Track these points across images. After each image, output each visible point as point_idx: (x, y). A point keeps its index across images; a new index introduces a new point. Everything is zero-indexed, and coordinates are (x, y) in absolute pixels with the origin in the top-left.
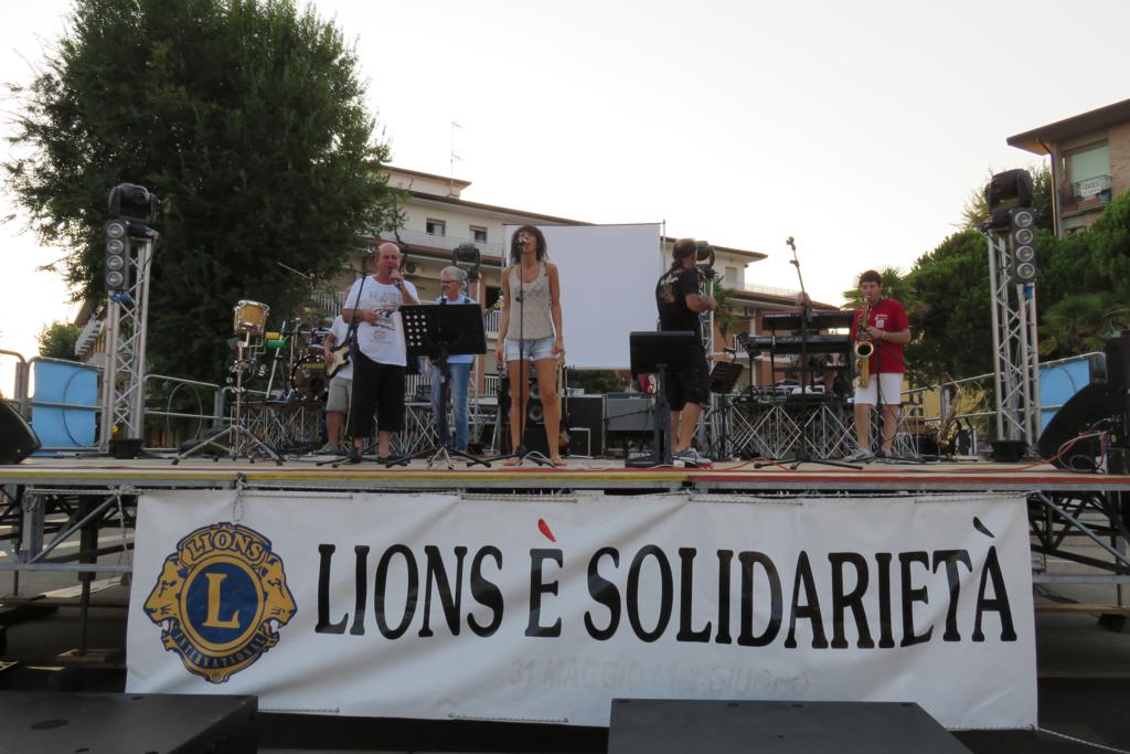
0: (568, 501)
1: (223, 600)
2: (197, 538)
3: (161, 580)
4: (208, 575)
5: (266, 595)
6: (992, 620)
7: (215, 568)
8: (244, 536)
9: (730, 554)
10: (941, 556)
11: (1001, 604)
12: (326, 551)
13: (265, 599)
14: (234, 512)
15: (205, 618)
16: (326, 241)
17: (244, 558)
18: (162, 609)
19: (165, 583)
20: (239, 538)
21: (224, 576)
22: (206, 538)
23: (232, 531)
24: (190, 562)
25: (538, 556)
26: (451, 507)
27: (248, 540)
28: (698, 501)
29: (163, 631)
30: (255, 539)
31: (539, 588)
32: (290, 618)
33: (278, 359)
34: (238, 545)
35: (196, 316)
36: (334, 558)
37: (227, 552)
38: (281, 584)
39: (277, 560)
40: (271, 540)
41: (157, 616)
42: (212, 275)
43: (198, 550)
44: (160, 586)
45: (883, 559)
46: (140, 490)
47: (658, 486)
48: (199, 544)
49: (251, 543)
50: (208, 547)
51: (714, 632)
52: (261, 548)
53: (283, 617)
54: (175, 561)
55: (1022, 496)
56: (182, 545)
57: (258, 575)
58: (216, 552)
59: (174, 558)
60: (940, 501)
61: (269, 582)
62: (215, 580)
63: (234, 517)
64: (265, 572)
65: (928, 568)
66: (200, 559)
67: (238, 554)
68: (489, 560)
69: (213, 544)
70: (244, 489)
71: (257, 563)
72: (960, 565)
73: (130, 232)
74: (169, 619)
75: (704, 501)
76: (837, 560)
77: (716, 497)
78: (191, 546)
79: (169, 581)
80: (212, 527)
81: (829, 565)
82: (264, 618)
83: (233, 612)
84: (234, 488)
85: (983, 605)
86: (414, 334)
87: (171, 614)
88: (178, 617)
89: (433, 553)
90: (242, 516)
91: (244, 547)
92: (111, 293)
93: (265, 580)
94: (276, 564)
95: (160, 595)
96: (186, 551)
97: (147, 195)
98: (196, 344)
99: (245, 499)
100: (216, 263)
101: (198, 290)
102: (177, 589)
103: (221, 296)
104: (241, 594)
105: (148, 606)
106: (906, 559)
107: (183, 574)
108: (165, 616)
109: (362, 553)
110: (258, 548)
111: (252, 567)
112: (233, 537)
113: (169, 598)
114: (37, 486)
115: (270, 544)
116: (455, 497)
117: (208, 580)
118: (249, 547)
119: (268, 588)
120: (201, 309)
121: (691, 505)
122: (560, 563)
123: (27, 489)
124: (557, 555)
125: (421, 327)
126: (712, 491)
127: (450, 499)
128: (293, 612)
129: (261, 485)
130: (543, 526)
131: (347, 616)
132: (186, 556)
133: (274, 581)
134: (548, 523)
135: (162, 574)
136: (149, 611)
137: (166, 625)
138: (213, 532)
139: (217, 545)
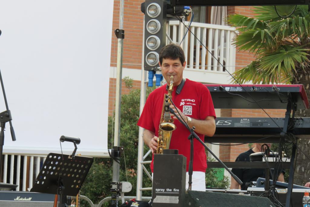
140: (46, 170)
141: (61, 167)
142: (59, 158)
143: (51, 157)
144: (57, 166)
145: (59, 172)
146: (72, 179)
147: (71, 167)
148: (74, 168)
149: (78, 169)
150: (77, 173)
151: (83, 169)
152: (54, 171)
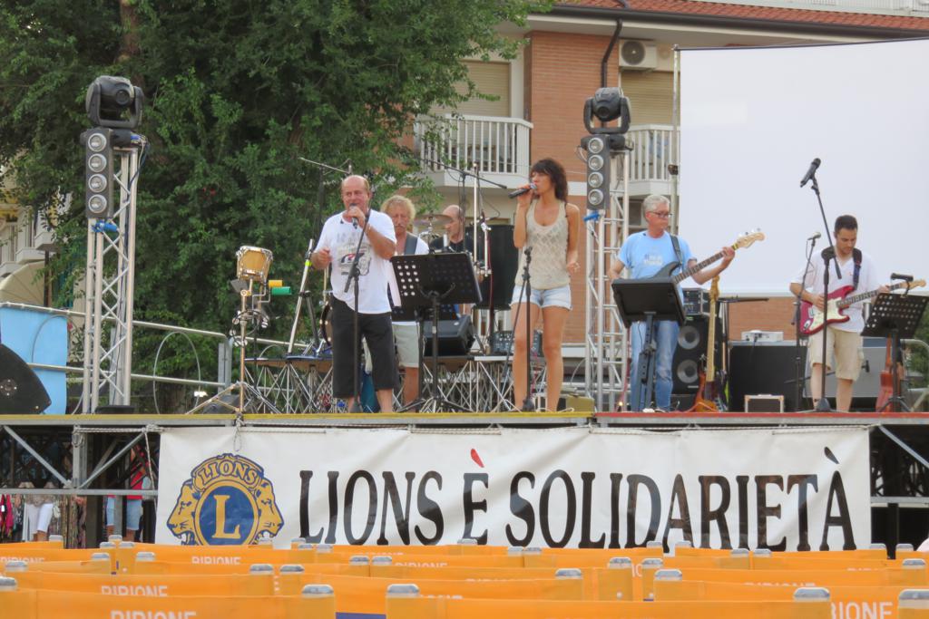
0: (494, 434)
1: (227, 516)
2: (206, 467)
3: (181, 500)
4: (215, 497)
5: (260, 511)
6: (836, 533)
7: (220, 491)
8: (242, 465)
9: (620, 476)
10: (793, 480)
11: (844, 521)
12: (306, 476)
13: (260, 515)
14: (234, 444)
15: (214, 531)
16: (418, 42)
17: (242, 482)
18: (182, 524)
19: (182, 503)
20: (238, 466)
21: (228, 497)
22: (213, 467)
23: (233, 461)
24: (201, 486)
25: (469, 478)
26: (403, 439)
27: (246, 467)
28: (596, 433)
29: (182, 542)
30: (251, 467)
31: (471, 507)
32: (279, 530)
33: (304, 296)
34: (238, 472)
35: (182, 200)
36: (312, 481)
37: (230, 477)
38: (271, 503)
39: (267, 483)
40: (264, 468)
41: (177, 530)
42: (211, 121)
43: (207, 476)
44: (180, 506)
45: (742, 481)
46: (162, 428)
47: (567, 422)
48: (208, 471)
49: (248, 470)
50: (215, 474)
51: (608, 541)
52: (256, 474)
53: (273, 529)
54: (190, 486)
55: (865, 429)
56: (195, 472)
57: (254, 496)
58: (221, 478)
59: (189, 483)
60: (794, 433)
61: (262, 501)
62: (221, 501)
63: (234, 448)
64: (259, 493)
65: (782, 489)
66: (210, 483)
67: (238, 479)
68: (432, 482)
69: (218, 472)
70: (242, 426)
71: (252, 486)
72: (810, 487)
73: (114, 141)
74: (187, 533)
75: (601, 433)
76: (705, 482)
77: (612, 430)
78: (202, 473)
79: (186, 502)
80: (218, 457)
81: (699, 486)
82: (259, 531)
83: (235, 526)
84: (234, 425)
85: (830, 521)
86: (407, 283)
87: (188, 528)
88: (194, 531)
89: (389, 477)
90: (241, 447)
91: (242, 473)
92: (92, 222)
93: (259, 500)
94: (267, 486)
95: (179, 513)
96: (198, 477)
97: (131, 89)
98: (185, 253)
99: (242, 434)
100: (216, 97)
101: (185, 149)
102: (192, 508)
103: (228, 160)
104: (240, 510)
105: (171, 522)
106: (762, 481)
107: (197, 497)
108: (184, 530)
109: (333, 478)
110: (253, 474)
111: (249, 490)
112: (234, 465)
113: (185, 516)
114: (82, 426)
115: (263, 470)
116: (404, 431)
117: (215, 500)
118: (246, 474)
119: (261, 506)
120: (190, 187)
121: (592, 436)
122: (487, 485)
123: (75, 428)
124: (484, 478)
125: (413, 277)
126: (611, 425)
127: (400, 433)
128: (281, 525)
129: (255, 423)
130: (474, 455)
131: (323, 529)
132: (199, 483)
133: (265, 501)
134: (478, 452)
135: (180, 496)
136: (171, 526)
137: (184, 536)
138: (219, 462)
139: (223, 472)
140: (877, 312)
141: (893, 307)
142: (891, 298)
143: (881, 297)
144: (888, 307)
145: (891, 313)
146: (905, 320)
147: (904, 307)
148: (908, 308)
149: (912, 309)
150: (912, 313)
151: (917, 309)
152: (886, 312)
